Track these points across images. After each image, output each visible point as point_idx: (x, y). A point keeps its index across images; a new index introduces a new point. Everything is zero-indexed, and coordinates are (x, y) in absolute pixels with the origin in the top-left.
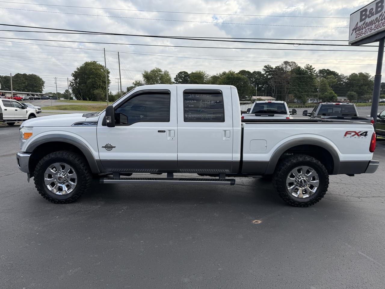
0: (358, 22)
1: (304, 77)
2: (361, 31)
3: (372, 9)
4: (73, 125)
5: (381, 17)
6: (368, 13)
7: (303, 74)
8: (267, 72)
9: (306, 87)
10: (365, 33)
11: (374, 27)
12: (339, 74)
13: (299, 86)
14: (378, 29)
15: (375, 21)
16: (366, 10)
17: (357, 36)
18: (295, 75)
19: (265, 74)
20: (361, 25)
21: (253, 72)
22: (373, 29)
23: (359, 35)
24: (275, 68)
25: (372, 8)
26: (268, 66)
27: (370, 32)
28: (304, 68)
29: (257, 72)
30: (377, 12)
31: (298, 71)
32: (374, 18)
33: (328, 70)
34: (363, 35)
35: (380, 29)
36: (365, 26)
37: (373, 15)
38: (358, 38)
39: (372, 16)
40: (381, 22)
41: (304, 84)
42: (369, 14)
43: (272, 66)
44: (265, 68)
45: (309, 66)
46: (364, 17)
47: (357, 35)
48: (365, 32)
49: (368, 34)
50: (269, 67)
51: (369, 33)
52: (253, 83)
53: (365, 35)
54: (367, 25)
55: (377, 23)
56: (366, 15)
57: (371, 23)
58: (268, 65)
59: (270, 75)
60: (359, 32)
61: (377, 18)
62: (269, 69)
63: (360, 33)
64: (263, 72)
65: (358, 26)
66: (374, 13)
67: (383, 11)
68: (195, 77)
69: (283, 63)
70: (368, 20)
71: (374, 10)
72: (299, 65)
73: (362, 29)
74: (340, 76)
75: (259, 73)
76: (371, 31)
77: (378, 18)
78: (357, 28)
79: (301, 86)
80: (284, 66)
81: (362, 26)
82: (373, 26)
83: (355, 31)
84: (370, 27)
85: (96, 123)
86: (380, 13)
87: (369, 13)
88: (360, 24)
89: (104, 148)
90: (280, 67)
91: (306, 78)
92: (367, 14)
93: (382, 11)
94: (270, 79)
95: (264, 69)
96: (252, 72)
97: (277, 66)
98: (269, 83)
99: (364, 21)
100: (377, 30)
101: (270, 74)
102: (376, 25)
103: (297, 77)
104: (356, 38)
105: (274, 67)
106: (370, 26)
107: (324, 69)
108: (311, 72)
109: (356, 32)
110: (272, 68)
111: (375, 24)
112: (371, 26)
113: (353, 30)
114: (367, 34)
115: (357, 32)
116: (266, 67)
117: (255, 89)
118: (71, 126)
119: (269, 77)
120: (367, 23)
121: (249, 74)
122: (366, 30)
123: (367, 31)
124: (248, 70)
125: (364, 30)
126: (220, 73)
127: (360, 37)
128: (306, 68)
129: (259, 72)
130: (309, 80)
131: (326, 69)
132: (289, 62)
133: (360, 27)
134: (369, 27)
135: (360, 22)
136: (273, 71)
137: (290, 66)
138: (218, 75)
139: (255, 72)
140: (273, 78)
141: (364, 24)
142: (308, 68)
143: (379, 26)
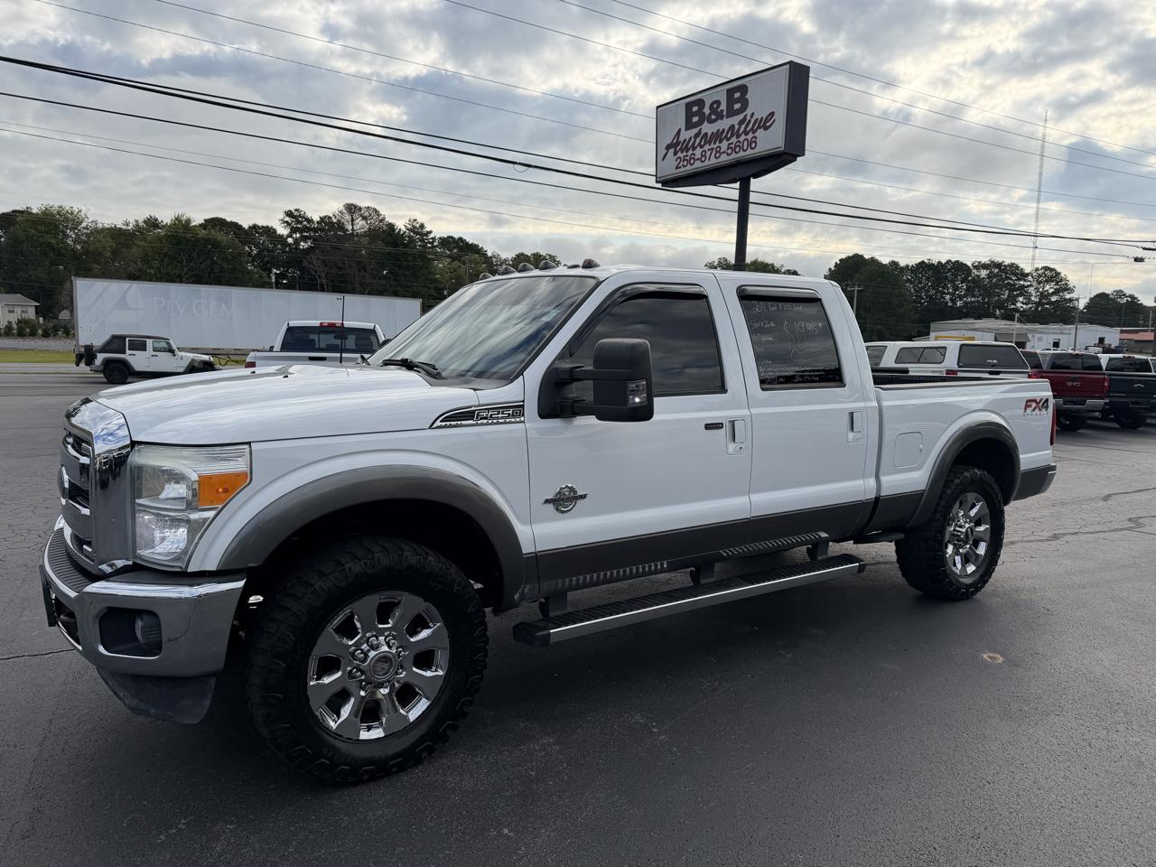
0: (680, 130)
1: (409, 255)
2: (691, 152)
3: (718, 103)
4: (438, 423)
5: (743, 127)
6: (707, 111)
7: (406, 246)
8: (294, 230)
9: (415, 284)
10: (703, 159)
11: (726, 147)
12: (489, 254)
13: (398, 278)
14: (737, 153)
15: (727, 133)
16: (701, 103)
17: (681, 165)
18: (379, 246)
19: (289, 235)
20: (691, 138)
21: (250, 227)
22: (724, 152)
23: (685, 163)
24: (319, 219)
25: (715, 99)
26: (296, 213)
27: (716, 158)
28: (404, 229)
29: (263, 227)
30: (731, 113)
31: (386, 235)
32: (724, 124)
33: (460, 239)
34: (698, 164)
35: (742, 154)
36: (701, 141)
37: (720, 117)
38: (683, 169)
39: (720, 121)
40: (743, 137)
41: (407, 273)
42: (710, 115)
43: (309, 215)
44: (287, 219)
45: (418, 226)
46: (695, 119)
47: (679, 160)
48: (702, 156)
49: (710, 163)
50: (300, 216)
51: (713, 161)
52: (253, 260)
53: (703, 164)
54: (707, 139)
55: (734, 140)
56: (700, 113)
57: (718, 136)
58: (296, 210)
59: (306, 242)
60: (685, 154)
61: (733, 127)
62: (301, 222)
63: (688, 158)
64: (282, 231)
65: (681, 139)
66: (725, 113)
67: (748, 112)
68: (42, 228)
69: (342, 208)
70: (708, 128)
71: (723, 107)
72: (389, 220)
73: (694, 149)
74: (491, 257)
75: (269, 231)
76: (718, 155)
77: (737, 127)
78: (678, 143)
79: (402, 279)
80: (348, 217)
81: (693, 140)
82: (724, 145)
83: (672, 151)
84: (715, 146)
85: (517, 410)
86: (741, 116)
87: (709, 111)
88: (685, 135)
89: (551, 505)
90: (335, 221)
91: (410, 258)
92: (704, 113)
93: (744, 111)
94: (307, 251)
95: (287, 222)
96: (246, 226)
97: (324, 215)
98: (305, 263)
99: (699, 128)
100: (734, 156)
101: (304, 239)
102: (732, 143)
103: (388, 253)
104: (677, 168)
105: (316, 218)
106: (714, 144)
107: (451, 237)
108: (422, 240)
109: (675, 153)
110: (310, 221)
111: (728, 140)
112: (717, 144)
113: (668, 148)
114: (707, 163)
115: (680, 154)
116: (289, 214)
117: (267, 280)
118: (430, 427)
119: (303, 245)
120: (706, 134)
121: (238, 232)
122: (704, 151)
123: (708, 155)
124: (234, 220)
125: (698, 152)
126: (137, 221)
127: (689, 167)
128: (410, 230)
129: (268, 227)
130: (419, 263)
131: (456, 236)
132: (360, 209)
133: (688, 144)
134: (712, 146)
135: (687, 129)
136: (315, 230)
137: (364, 218)
138: (131, 225)
139: (254, 227)
140: (317, 251)
141: (697, 135)
142: (413, 229)
143: (739, 146)
